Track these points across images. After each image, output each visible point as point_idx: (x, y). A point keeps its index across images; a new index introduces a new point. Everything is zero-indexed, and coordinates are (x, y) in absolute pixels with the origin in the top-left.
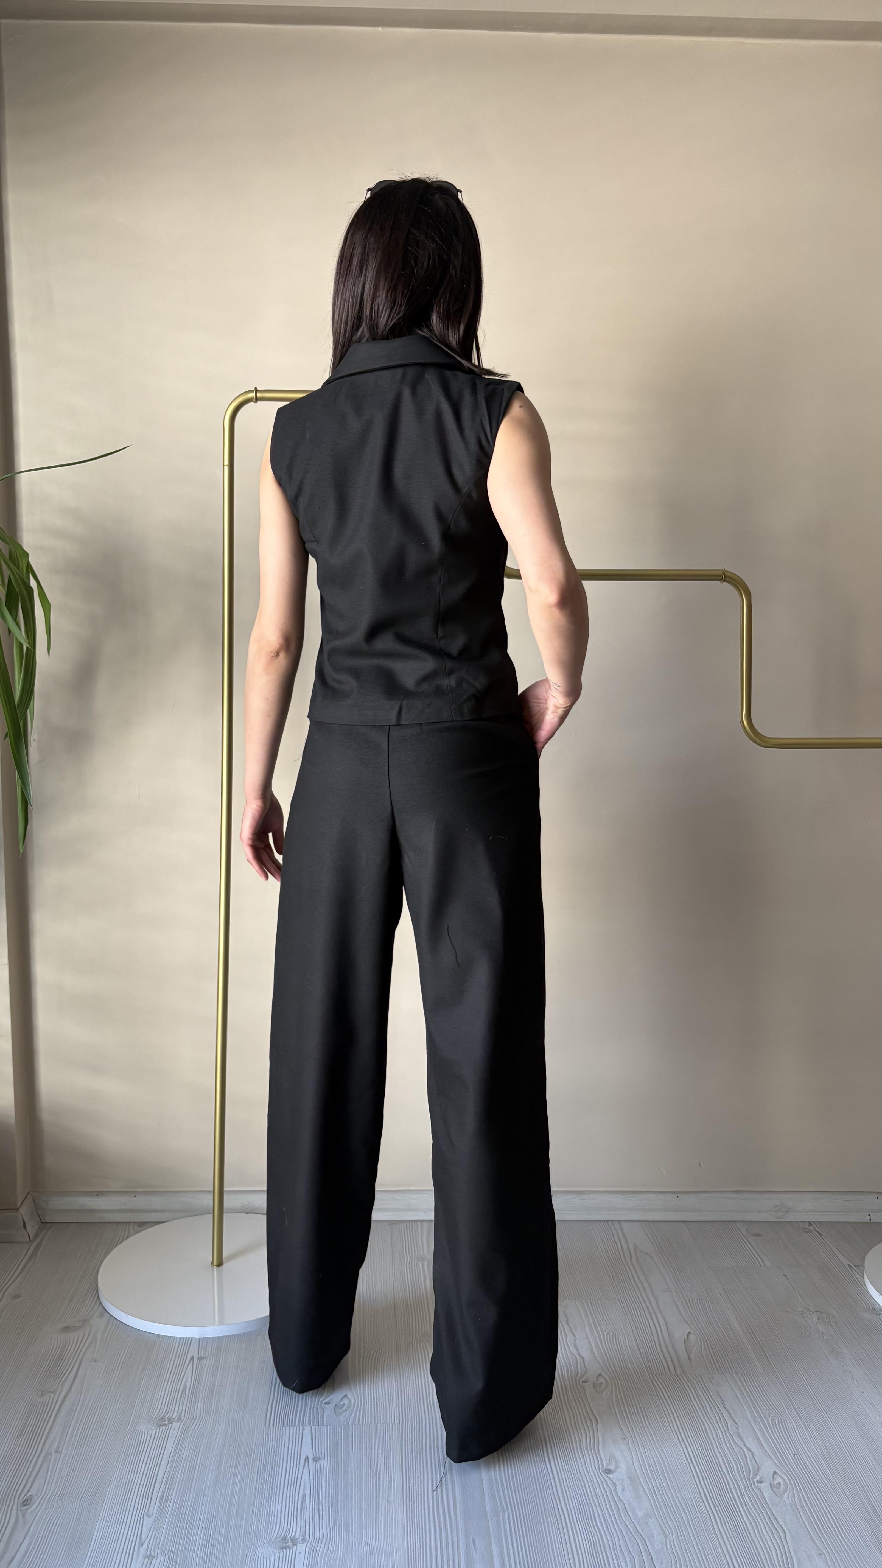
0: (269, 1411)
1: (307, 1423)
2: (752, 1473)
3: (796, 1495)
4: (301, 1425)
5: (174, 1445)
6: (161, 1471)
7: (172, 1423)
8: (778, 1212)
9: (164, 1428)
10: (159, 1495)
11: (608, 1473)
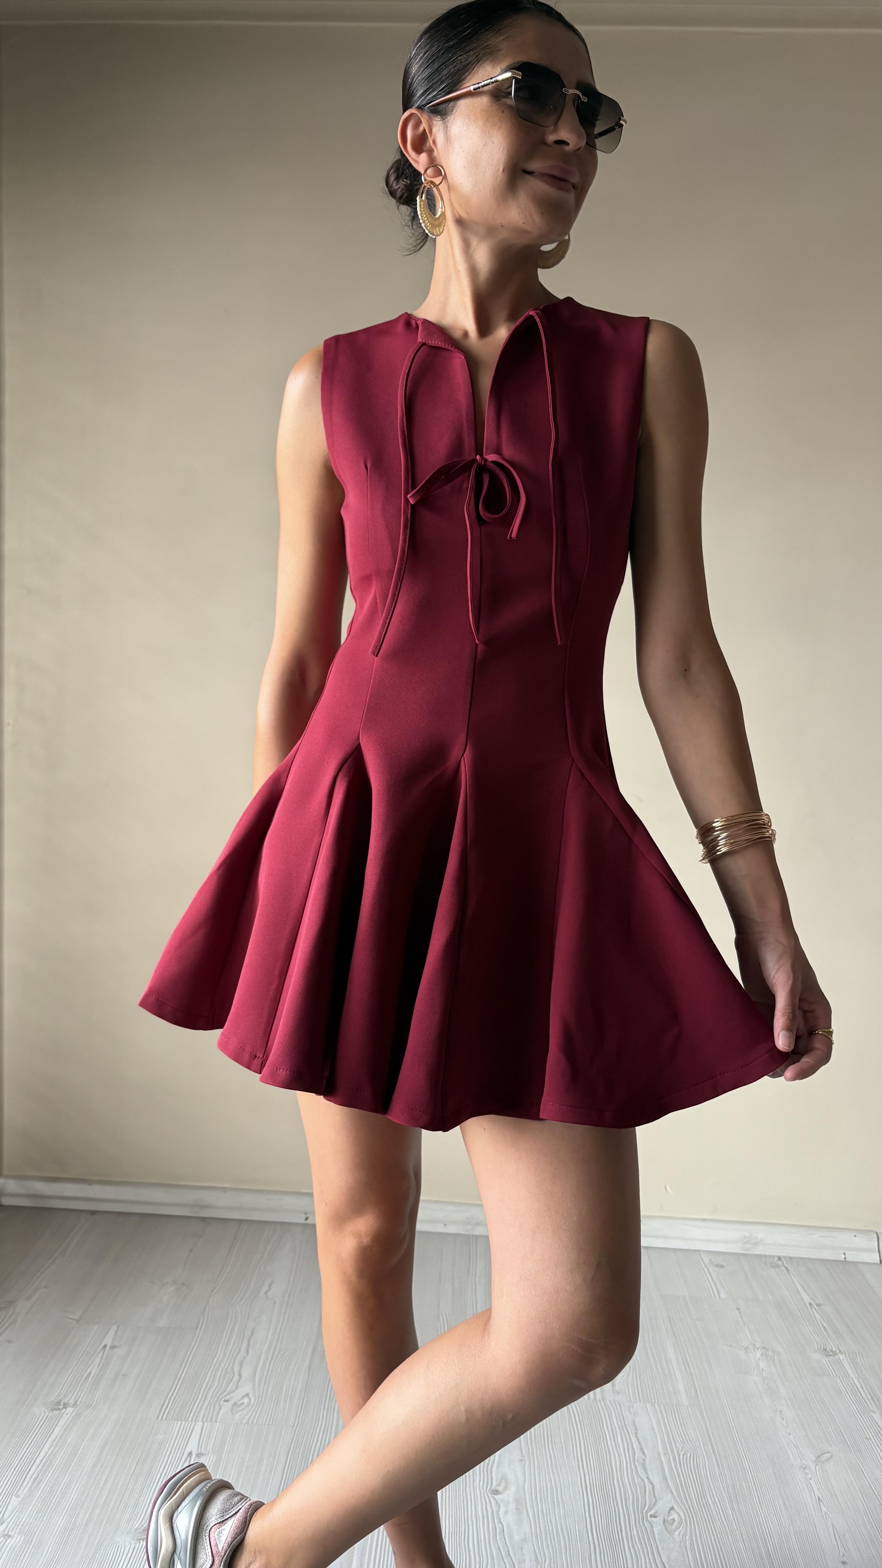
0: (166, 1404)
1: (200, 1419)
2: (647, 1507)
3: (688, 1534)
4: (194, 1420)
5: (62, 1430)
6: (42, 1454)
7: (66, 1408)
8: (747, 1243)
9: (57, 1412)
10: (34, 1476)
11: (495, 1494)
